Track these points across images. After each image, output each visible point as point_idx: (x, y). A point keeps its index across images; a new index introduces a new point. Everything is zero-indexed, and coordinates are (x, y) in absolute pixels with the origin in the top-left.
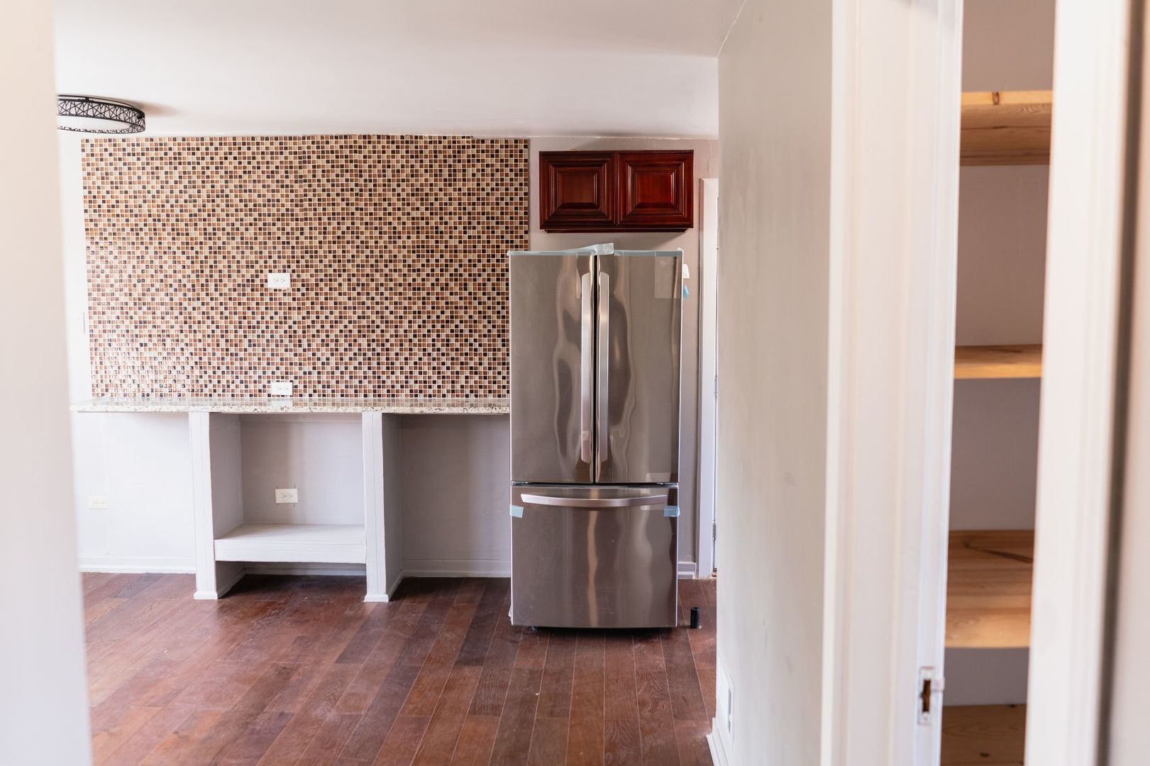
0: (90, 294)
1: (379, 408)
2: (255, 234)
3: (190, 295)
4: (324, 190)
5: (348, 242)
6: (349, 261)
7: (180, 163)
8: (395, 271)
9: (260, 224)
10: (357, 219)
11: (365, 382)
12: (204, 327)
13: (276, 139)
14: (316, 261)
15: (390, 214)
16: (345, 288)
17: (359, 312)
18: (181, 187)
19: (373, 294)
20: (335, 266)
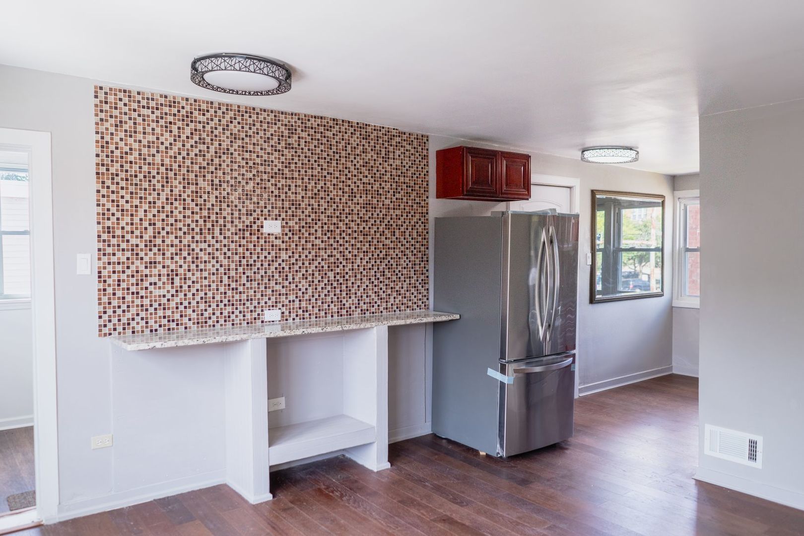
0: (99, 236)
1: (386, 322)
2: (254, 187)
3: (198, 238)
4: (306, 157)
5: (322, 198)
6: (322, 213)
7: (192, 121)
8: (352, 221)
9: (258, 180)
10: (328, 180)
11: (332, 306)
12: (209, 266)
13: (272, 112)
14: (299, 212)
15: (349, 179)
16: (319, 234)
17: (329, 252)
18: (192, 142)
19: (338, 238)
20: (313, 216)
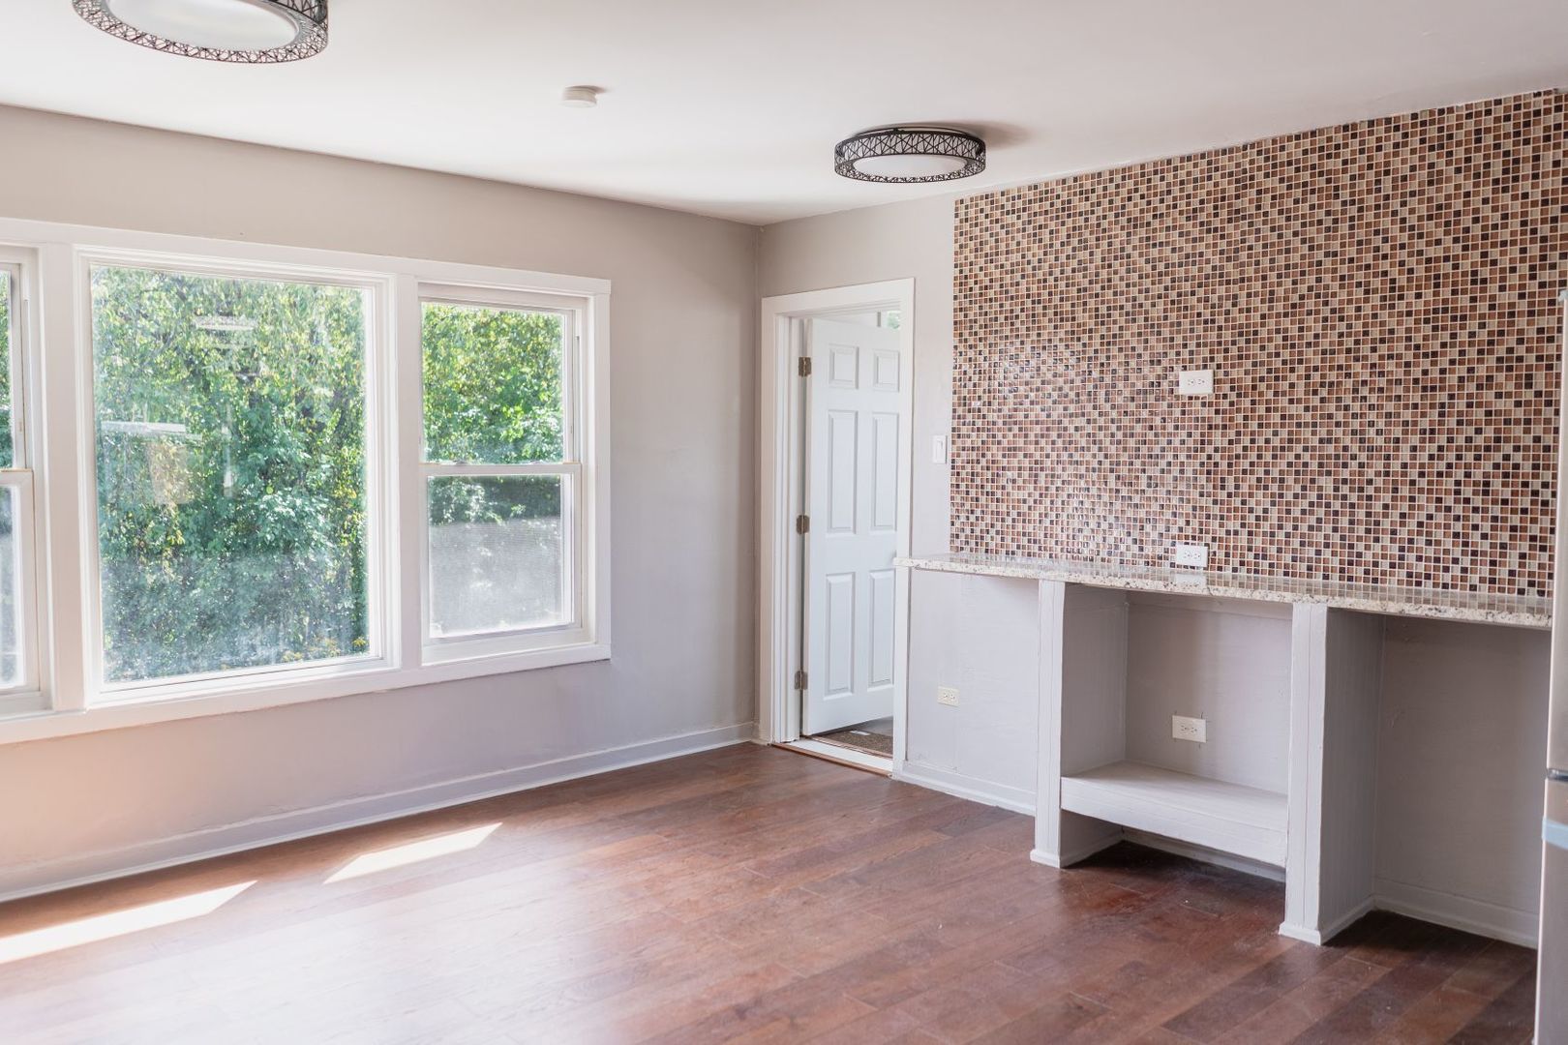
0: (954, 411)
1: (1323, 598)
2: (1165, 310)
4: (1273, 229)
5: (1309, 313)
6: (1309, 345)
8: (1390, 357)
9: (1173, 295)
10: (1326, 271)
11: (1327, 553)
13: (1203, 156)
14: (1255, 348)
15: (1385, 257)
16: (1300, 391)
17: (1322, 432)
19: (1348, 399)
20: (1286, 354)
